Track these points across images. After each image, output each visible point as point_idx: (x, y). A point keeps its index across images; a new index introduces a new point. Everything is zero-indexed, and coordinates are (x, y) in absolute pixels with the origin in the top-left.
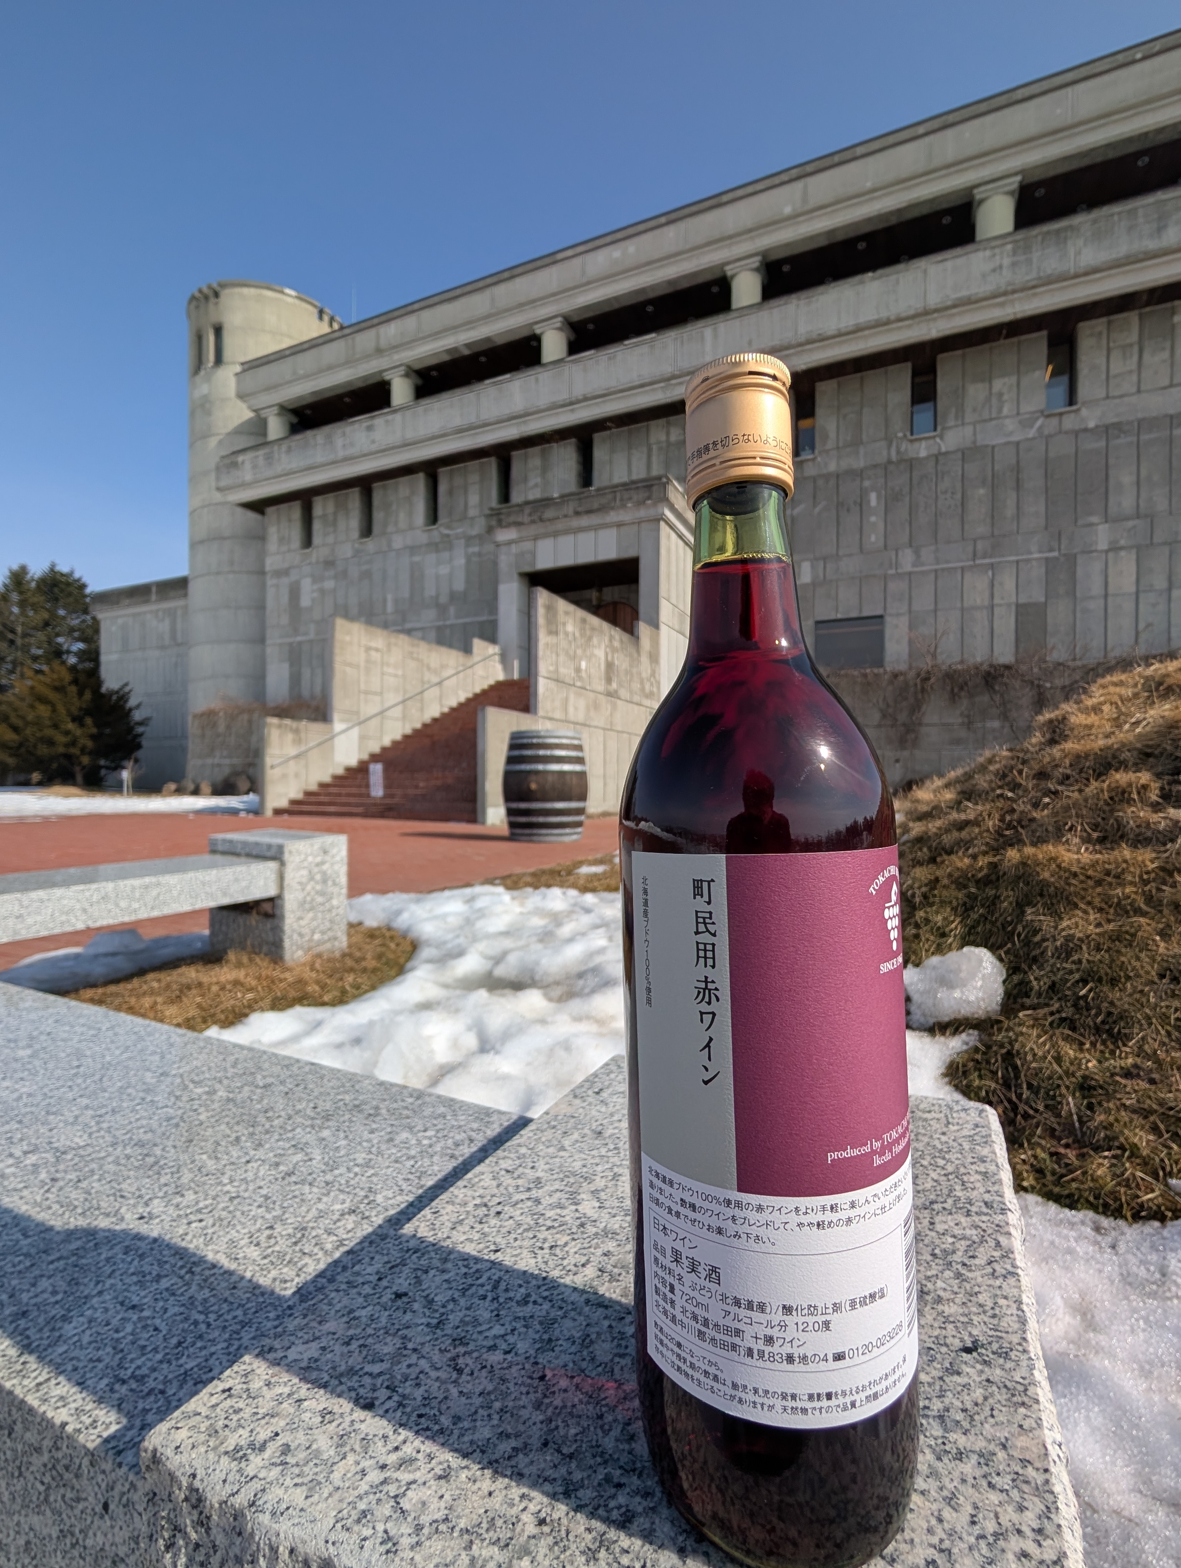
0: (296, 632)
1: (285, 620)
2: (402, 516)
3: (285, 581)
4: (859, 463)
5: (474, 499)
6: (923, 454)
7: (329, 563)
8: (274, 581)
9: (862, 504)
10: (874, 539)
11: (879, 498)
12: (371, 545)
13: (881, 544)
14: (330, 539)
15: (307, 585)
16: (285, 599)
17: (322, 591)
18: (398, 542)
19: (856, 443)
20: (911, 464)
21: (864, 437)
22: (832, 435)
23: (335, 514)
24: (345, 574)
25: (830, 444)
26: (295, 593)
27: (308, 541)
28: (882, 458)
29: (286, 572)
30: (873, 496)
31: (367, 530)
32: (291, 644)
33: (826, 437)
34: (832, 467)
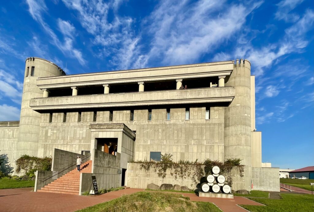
0: (46, 141)
1: (44, 138)
2: (73, 119)
3: (44, 129)
4: (158, 123)
5: (88, 118)
6: (168, 123)
7: (55, 127)
8: (42, 129)
9: (158, 131)
10: (160, 138)
11: (161, 130)
12: (65, 124)
13: (161, 139)
14: (56, 121)
15: (50, 131)
16: (44, 134)
17: (53, 133)
18: (72, 124)
19: (157, 119)
20: (166, 125)
21: (159, 119)
22: (154, 117)
23: (58, 116)
24: (59, 130)
25: (154, 119)
26: (47, 132)
27: (51, 121)
28: (161, 123)
29: (45, 127)
30: (160, 130)
31: (65, 121)
32: (45, 144)
33: (153, 118)
34: (154, 123)
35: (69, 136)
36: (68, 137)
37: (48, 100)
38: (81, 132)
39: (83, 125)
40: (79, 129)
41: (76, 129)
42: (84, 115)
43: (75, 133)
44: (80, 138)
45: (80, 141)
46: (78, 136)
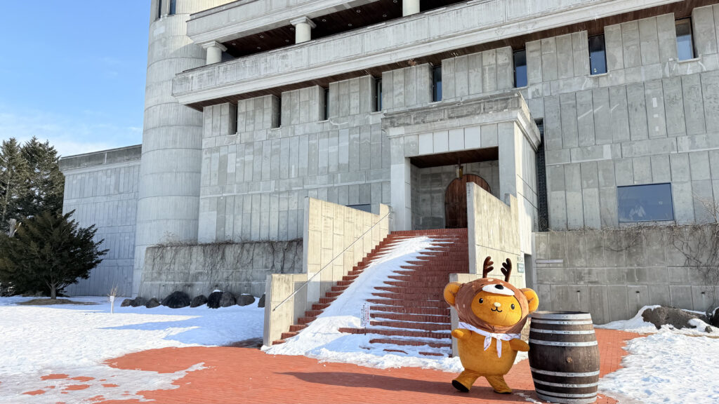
0: (223, 189)
1: (215, 182)
2: (302, 113)
3: (217, 155)
4: (641, 78)
5: (355, 102)
6: (689, 72)
7: (249, 144)
8: (209, 155)
9: (646, 106)
10: (658, 129)
11: (658, 101)
12: (279, 131)
13: (664, 132)
14: (250, 128)
15: (232, 158)
16: (215, 167)
17: (244, 163)
18: (300, 130)
19: (638, 64)
20: (681, 79)
21: (644, 61)
22: (620, 60)
23: (254, 111)
24: (261, 151)
25: (618, 66)
26: (223, 164)
27: (234, 129)
28: (659, 74)
29: (218, 149)
30: (655, 100)
31: (278, 122)
32: (219, 198)
33: (614, 62)
34: (621, 81)
35: (293, 167)
36: (289, 170)
37: (226, 70)
38: (333, 150)
39: (336, 127)
40: (324, 141)
41: (313, 142)
42: (338, 98)
43: (313, 155)
44: (332, 169)
45: (332, 177)
46: (323, 163)
